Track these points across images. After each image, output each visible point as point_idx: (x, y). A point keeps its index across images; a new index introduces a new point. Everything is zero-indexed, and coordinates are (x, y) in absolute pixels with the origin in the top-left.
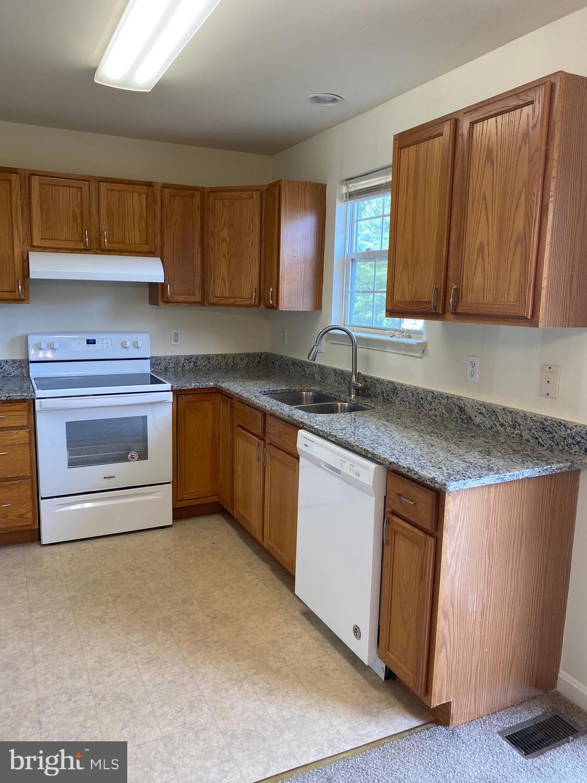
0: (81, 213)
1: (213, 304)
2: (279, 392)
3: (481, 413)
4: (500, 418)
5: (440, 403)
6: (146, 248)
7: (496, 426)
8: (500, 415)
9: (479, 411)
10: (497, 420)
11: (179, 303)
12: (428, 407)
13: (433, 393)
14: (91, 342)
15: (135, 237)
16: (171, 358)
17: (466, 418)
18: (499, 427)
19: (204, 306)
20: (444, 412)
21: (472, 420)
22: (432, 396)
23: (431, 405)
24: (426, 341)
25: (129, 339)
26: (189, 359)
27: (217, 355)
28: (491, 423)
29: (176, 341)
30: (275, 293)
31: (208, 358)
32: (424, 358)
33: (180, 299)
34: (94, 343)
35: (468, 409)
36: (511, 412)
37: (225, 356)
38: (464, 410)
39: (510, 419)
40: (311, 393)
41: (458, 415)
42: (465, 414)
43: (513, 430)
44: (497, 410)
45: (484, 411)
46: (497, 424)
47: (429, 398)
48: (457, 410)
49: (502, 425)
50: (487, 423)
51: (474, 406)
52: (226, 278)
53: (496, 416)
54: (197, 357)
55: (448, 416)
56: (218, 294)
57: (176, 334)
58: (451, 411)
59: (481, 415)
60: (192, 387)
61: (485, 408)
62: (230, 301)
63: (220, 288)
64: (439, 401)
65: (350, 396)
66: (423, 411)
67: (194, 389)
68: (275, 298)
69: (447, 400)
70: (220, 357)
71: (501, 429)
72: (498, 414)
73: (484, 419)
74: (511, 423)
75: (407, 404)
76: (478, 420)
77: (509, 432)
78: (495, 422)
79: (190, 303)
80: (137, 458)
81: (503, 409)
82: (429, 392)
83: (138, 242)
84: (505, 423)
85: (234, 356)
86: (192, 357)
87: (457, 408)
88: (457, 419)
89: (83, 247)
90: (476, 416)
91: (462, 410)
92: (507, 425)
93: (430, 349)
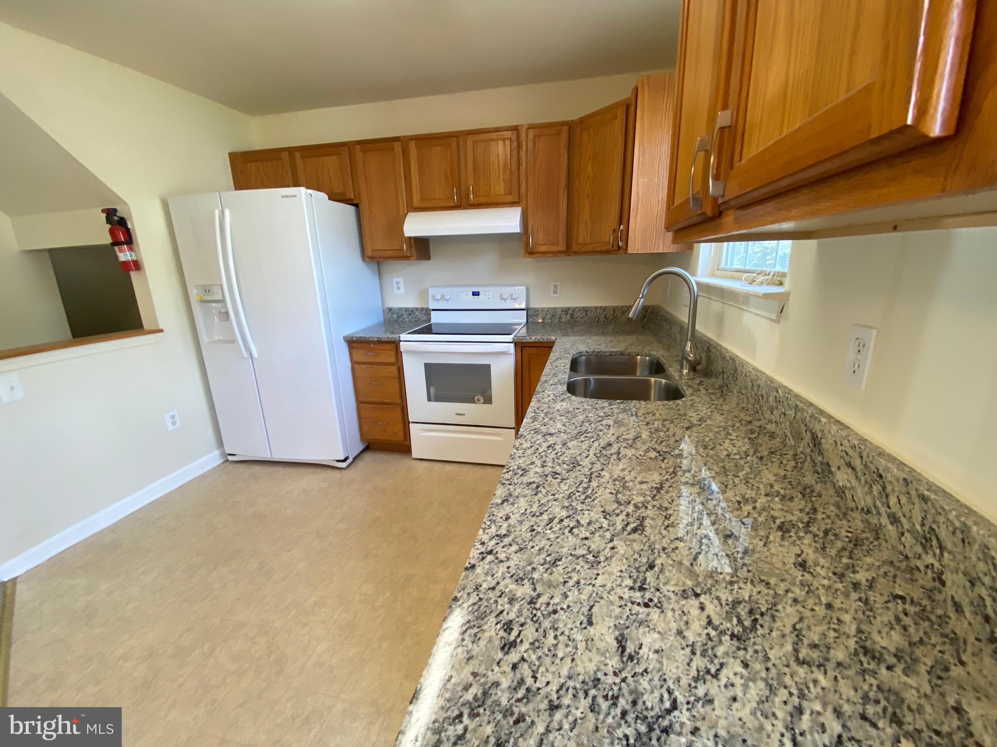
0: (451, 170)
1: (576, 253)
2: (608, 354)
3: (849, 465)
4: (893, 500)
5: (785, 414)
6: (510, 199)
7: (879, 513)
8: (893, 490)
9: (847, 458)
10: (884, 500)
11: (544, 253)
12: (767, 415)
13: (777, 392)
14: (476, 294)
15: (499, 188)
16: (548, 309)
17: (822, 464)
18: (885, 521)
19: (569, 255)
20: (789, 434)
21: (830, 472)
22: (776, 397)
23: (772, 413)
24: (788, 290)
25: (507, 291)
26: (566, 311)
27: (596, 308)
28: (869, 500)
29: (555, 293)
30: (624, 233)
31: (586, 310)
32: (782, 322)
33: (543, 249)
34: (478, 295)
35: (827, 445)
36: (924, 499)
37: (604, 309)
38: (820, 443)
39: (917, 517)
40: (648, 358)
41: (808, 450)
42: (820, 453)
43: (919, 549)
44: (889, 475)
45: (857, 463)
46: (883, 510)
47: (771, 399)
48: (807, 437)
49: (894, 520)
50: (860, 495)
51: (839, 443)
52: (589, 220)
53: (884, 488)
54: (574, 309)
55: (793, 443)
56: (581, 242)
57: (556, 286)
58: (798, 437)
59: (849, 471)
60: (533, 340)
61: (861, 457)
62: (590, 248)
63: (583, 235)
64: (783, 410)
65: (681, 371)
66: (760, 420)
67: (534, 342)
68: (624, 237)
69: (796, 413)
70: (598, 310)
71: (890, 527)
72: (889, 489)
73: (854, 483)
74: (918, 527)
75: (745, 399)
76: (842, 477)
77: (907, 545)
78: (878, 503)
79: (555, 254)
80: (482, 401)
81: (905, 480)
82: (772, 387)
83: (502, 192)
84: (902, 519)
85: (615, 309)
86: (569, 309)
87: (809, 434)
88: (806, 457)
89: (453, 204)
90: (839, 468)
91: (816, 442)
92: (906, 526)
93: (793, 307)
